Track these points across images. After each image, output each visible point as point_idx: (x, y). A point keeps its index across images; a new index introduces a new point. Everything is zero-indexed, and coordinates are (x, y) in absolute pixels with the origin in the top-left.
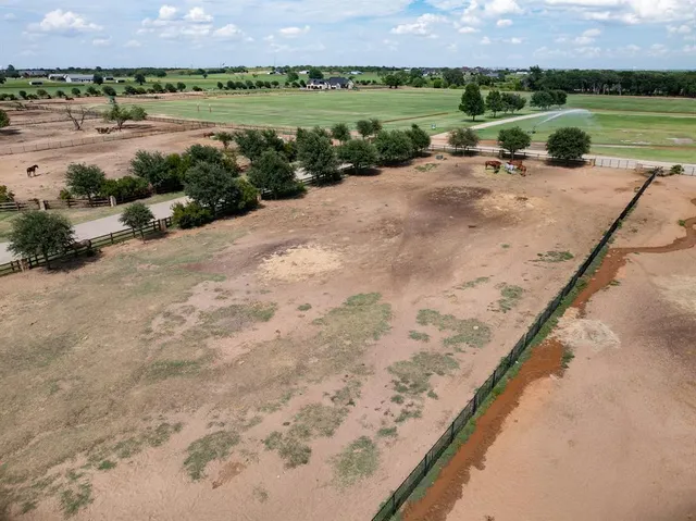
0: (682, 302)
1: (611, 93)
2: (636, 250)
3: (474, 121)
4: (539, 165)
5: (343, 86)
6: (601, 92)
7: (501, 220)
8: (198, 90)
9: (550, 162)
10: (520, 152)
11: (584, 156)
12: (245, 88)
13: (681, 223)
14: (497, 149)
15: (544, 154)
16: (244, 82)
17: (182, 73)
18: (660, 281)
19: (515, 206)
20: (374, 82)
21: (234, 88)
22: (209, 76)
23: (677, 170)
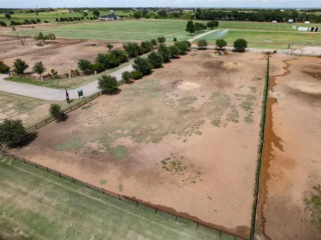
0: (294, 87)
1: (229, 20)
2: (277, 76)
3: (191, 35)
4: (231, 52)
5: (115, 19)
6: (226, 20)
7: (234, 70)
8: (46, 22)
9: (234, 51)
10: (223, 48)
11: (246, 49)
12: (69, 21)
13: (284, 68)
14: (215, 47)
15: (233, 48)
16: (68, 18)
17: (21, 12)
18: (287, 83)
19: (235, 66)
20: (126, 16)
21: (64, 21)
22: (39, 13)
23: (275, 52)
